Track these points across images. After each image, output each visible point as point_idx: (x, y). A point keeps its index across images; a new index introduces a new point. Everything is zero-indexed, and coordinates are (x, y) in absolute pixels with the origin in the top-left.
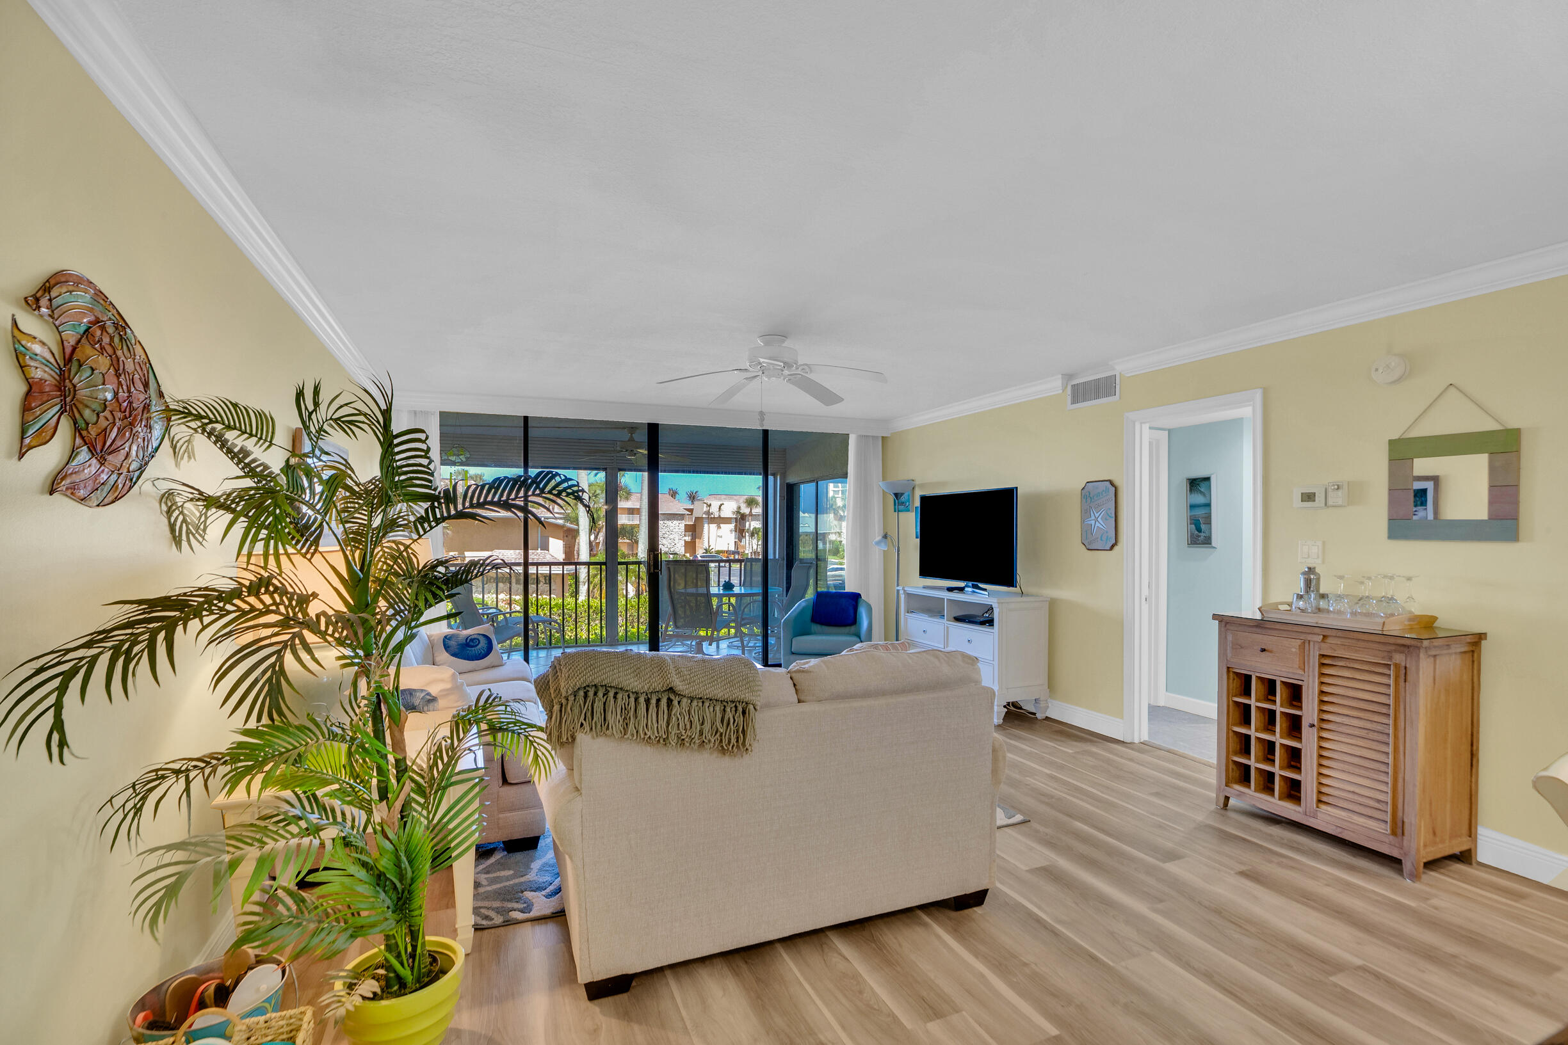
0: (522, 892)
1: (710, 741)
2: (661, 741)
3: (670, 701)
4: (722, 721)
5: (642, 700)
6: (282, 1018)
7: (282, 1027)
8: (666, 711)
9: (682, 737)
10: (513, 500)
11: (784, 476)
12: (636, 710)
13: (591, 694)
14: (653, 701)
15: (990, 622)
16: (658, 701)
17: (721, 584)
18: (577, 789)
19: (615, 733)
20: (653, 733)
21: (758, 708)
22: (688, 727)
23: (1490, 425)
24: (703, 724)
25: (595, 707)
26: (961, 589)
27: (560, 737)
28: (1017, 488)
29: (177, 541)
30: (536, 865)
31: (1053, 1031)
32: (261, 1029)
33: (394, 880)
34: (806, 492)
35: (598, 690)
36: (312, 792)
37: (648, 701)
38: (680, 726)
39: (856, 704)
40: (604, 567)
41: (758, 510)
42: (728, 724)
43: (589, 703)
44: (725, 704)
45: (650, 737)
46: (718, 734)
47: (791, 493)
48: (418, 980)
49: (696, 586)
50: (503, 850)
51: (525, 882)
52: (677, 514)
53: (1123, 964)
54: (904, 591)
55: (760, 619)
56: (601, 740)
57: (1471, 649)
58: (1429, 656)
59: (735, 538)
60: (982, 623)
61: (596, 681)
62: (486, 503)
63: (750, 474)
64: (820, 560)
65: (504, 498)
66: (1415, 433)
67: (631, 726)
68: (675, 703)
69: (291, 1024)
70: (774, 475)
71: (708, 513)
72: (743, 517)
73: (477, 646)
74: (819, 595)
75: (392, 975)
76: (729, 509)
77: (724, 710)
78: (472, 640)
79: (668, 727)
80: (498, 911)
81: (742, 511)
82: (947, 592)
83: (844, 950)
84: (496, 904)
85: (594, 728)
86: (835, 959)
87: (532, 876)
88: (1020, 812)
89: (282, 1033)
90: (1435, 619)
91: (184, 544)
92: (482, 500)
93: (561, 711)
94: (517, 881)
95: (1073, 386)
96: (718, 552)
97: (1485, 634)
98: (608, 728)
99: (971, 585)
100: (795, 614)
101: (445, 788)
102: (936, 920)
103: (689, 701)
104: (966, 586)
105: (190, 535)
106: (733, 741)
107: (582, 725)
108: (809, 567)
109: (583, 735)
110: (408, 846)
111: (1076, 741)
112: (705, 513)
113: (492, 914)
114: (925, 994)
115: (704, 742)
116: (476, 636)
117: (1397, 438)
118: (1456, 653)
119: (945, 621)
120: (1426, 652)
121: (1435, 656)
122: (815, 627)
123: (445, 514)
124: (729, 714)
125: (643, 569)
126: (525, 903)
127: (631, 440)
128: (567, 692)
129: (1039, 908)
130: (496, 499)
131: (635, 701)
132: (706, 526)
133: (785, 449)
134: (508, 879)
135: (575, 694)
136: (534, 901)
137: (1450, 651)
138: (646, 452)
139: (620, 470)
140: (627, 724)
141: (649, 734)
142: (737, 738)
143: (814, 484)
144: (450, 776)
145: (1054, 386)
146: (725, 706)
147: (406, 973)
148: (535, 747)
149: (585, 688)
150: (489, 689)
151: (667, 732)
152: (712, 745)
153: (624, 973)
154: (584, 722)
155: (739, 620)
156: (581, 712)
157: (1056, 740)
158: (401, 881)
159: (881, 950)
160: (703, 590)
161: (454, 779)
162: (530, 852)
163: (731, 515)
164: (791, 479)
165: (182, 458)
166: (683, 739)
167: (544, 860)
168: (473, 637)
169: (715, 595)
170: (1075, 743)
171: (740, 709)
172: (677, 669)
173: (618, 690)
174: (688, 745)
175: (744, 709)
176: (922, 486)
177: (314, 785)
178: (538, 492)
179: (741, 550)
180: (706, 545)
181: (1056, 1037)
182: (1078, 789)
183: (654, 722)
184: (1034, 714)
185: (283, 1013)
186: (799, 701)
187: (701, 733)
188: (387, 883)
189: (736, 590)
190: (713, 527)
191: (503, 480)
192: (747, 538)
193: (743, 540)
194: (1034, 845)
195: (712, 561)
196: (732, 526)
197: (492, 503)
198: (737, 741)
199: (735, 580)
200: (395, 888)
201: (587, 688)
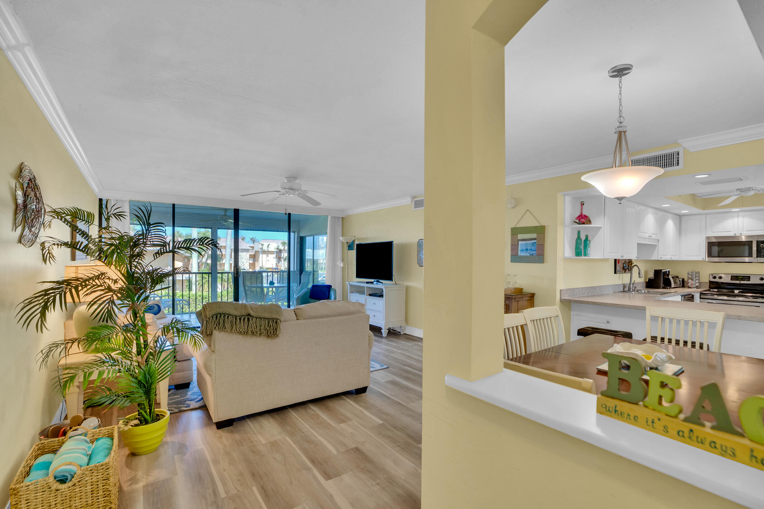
0: (185, 402)
1: (263, 333)
2: (245, 333)
3: (248, 319)
4: (268, 326)
5: (238, 318)
6: (106, 429)
7: (105, 432)
8: (247, 322)
9: (253, 331)
10: (191, 246)
11: (299, 233)
12: (236, 322)
13: (219, 316)
14: (242, 319)
15: (381, 296)
16: (244, 319)
17: (268, 283)
18: (213, 351)
19: (228, 330)
20: (242, 330)
21: (281, 321)
22: (255, 328)
23: (536, 224)
24: (261, 326)
25: (220, 321)
26: (372, 283)
27: (206, 332)
28: (393, 241)
29: (45, 260)
30: (189, 393)
31: (381, 422)
32: (97, 433)
33: (144, 383)
34: (309, 240)
35: (221, 315)
36: (109, 354)
37: (240, 319)
38: (252, 327)
39: (319, 320)
40: (210, 275)
41: (286, 248)
42: (270, 326)
43: (218, 320)
44: (269, 320)
45: (241, 332)
46: (267, 330)
47: (302, 241)
48: (152, 421)
49: (257, 284)
50: (174, 389)
51: (185, 399)
52: (245, 249)
53: (409, 404)
54: (349, 284)
55: (287, 298)
56: (223, 333)
57: (530, 299)
58: (516, 301)
59: (276, 262)
60: (380, 296)
61: (221, 312)
62: (181, 247)
63: (282, 232)
64: (315, 271)
65: (188, 246)
66: (518, 226)
67: (234, 328)
68: (251, 319)
69: (109, 432)
70: (294, 232)
71: (262, 249)
72: (280, 251)
73: (153, 309)
74: (314, 286)
75: (143, 419)
76: (273, 247)
77: (269, 322)
78: (151, 307)
79: (248, 328)
80: (175, 408)
81: (280, 248)
82: (366, 284)
83: (314, 409)
84: (175, 406)
85: (220, 329)
86: (310, 411)
87: (188, 397)
88: (386, 365)
89: (106, 435)
90: (522, 289)
91: (48, 261)
92: (179, 246)
93: (207, 323)
94: (182, 398)
95: (415, 201)
96: (267, 269)
97: (534, 293)
98: (225, 329)
99: (376, 281)
100: (302, 295)
101: (161, 352)
102: (348, 398)
103: (256, 319)
104: (374, 281)
105: (50, 258)
106: (272, 332)
107: (215, 328)
108: (310, 275)
109: (216, 331)
110: (149, 372)
111: (414, 341)
112: (260, 249)
113: (174, 409)
114: (341, 417)
115: (261, 333)
116: (152, 305)
117: (513, 227)
118: (525, 300)
119: (365, 296)
120: (515, 300)
121: (518, 301)
122: (311, 300)
123: (165, 251)
124: (271, 323)
125: (230, 275)
126: (187, 405)
127: (225, 215)
128: (209, 316)
129: (385, 392)
130: (185, 246)
131: (235, 319)
132: (261, 255)
133: (299, 221)
134: (178, 398)
135: (212, 317)
136: (191, 404)
137: (523, 299)
138: (233, 221)
139: (219, 229)
140: (232, 327)
141: (241, 330)
142: (274, 332)
143: (312, 237)
144: (164, 347)
145: (408, 201)
146: (269, 321)
147: (148, 417)
148: (195, 339)
149: (216, 314)
150: (176, 318)
151: (248, 330)
152: (264, 334)
153: (231, 418)
154: (216, 327)
155: (277, 298)
156: (215, 323)
157: (407, 341)
158: (147, 383)
159: (327, 407)
160: (260, 285)
161: (165, 348)
162: (186, 389)
163: (274, 250)
164: (302, 235)
165: (46, 228)
166: (253, 332)
167: (193, 391)
168: (151, 305)
169: (266, 287)
170: (413, 342)
171: (275, 321)
172: (251, 307)
173: (229, 315)
174: (255, 334)
175: (276, 321)
176: (358, 239)
177: (110, 351)
178: (201, 243)
179: (279, 268)
180: (261, 265)
181: (383, 423)
182: (409, 357)
183: (242, 326)
184: (400, 332)
185: (106, 428)
186: (297, 319)
187: (260, 330)
188: (142, 384)
189: (276, 285)
190: (265, 256)
191: (188, 240)
192: (282, 261)
193: (280, 262)
194: (389, 375)
195: (264, 272)
196: (274, 255)
197: (183, 248)
198: (274, 333)
199: (275, 281)
200: (145, 386)
201: (217, 315)
